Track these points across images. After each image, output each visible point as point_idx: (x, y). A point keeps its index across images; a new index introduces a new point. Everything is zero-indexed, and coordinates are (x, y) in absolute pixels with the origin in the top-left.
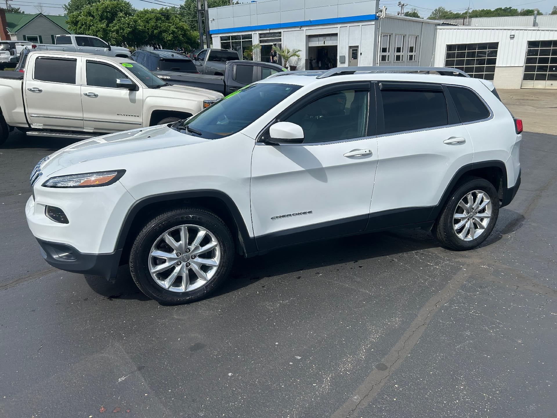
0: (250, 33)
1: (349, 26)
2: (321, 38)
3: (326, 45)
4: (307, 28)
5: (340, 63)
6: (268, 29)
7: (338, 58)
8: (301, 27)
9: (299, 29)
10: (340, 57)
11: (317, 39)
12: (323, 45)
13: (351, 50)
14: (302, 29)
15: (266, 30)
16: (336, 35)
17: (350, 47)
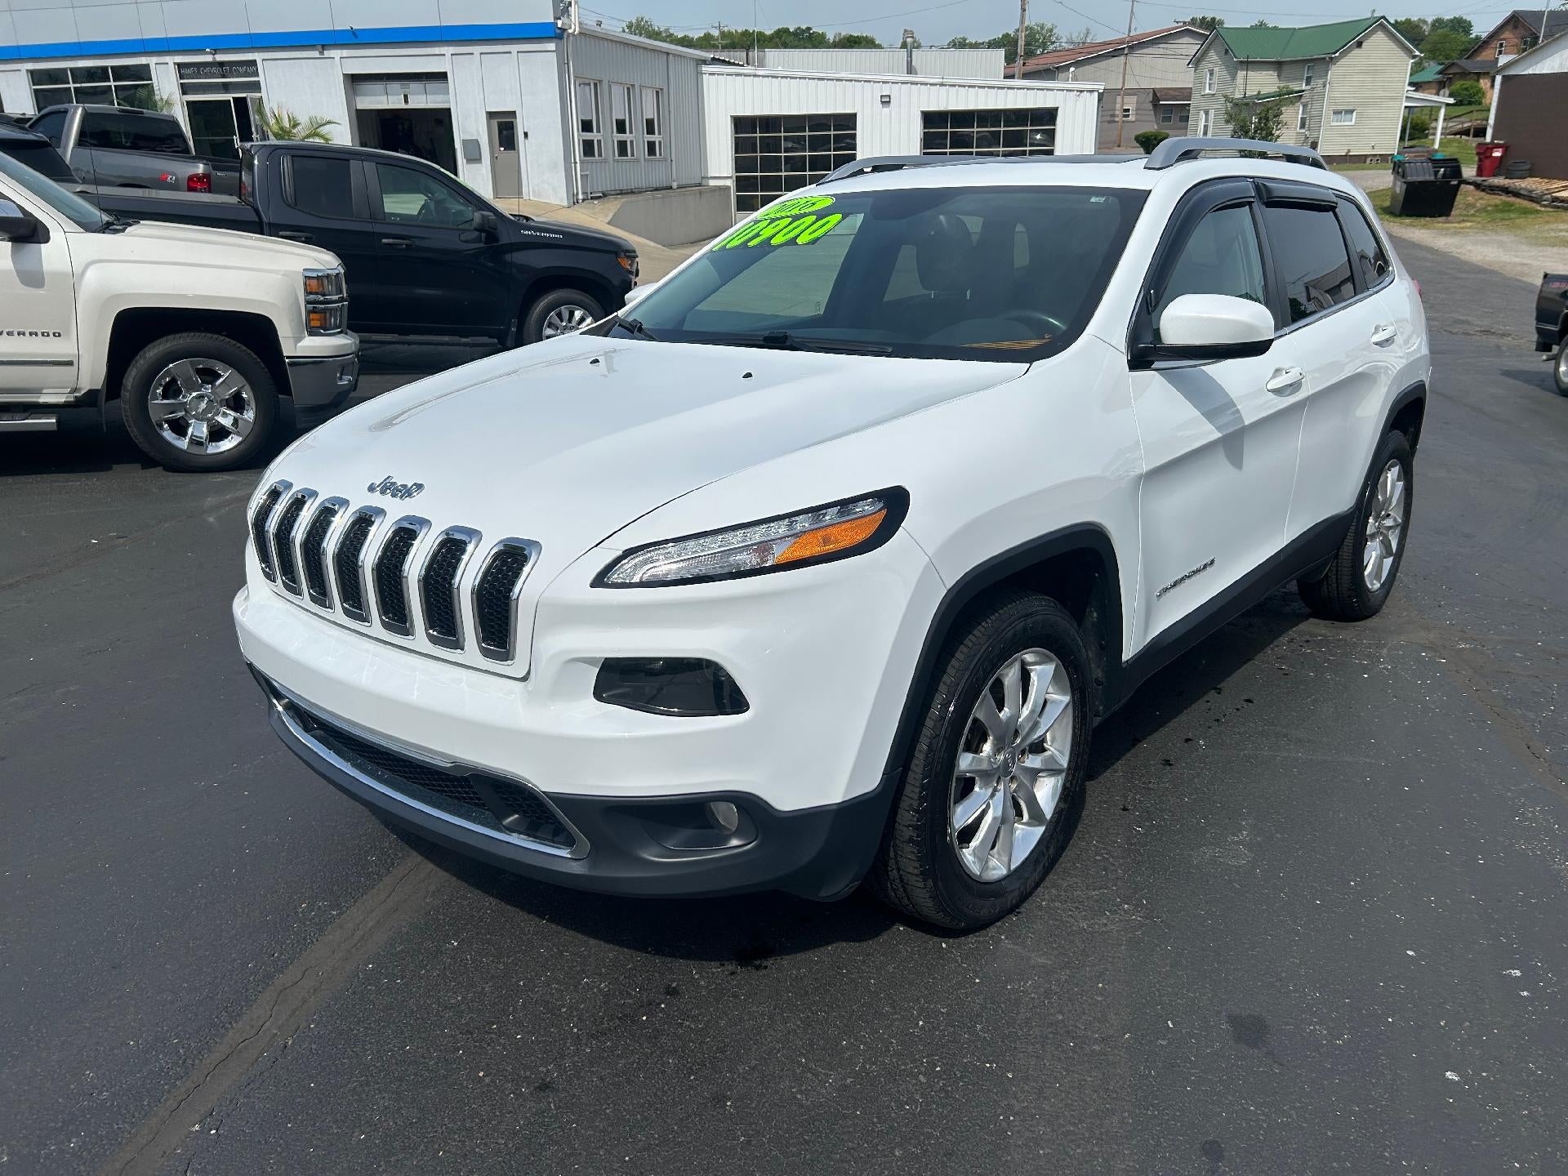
0: (143, 60)
1: (481, 54)
2: (395, 86)
3: (411, 106)
4: (345, 53)
5: (465, 161)
6: (207, 50)
7: (456, 147)
8: (324, 47)
9: (316, 54)
10: (465, 142)
11: (379, 87)
12: (403, 106)
13: (495, 123)
14: (327, 53)
15: (201, 51)
16: (442, 76)
17: (491, 115)
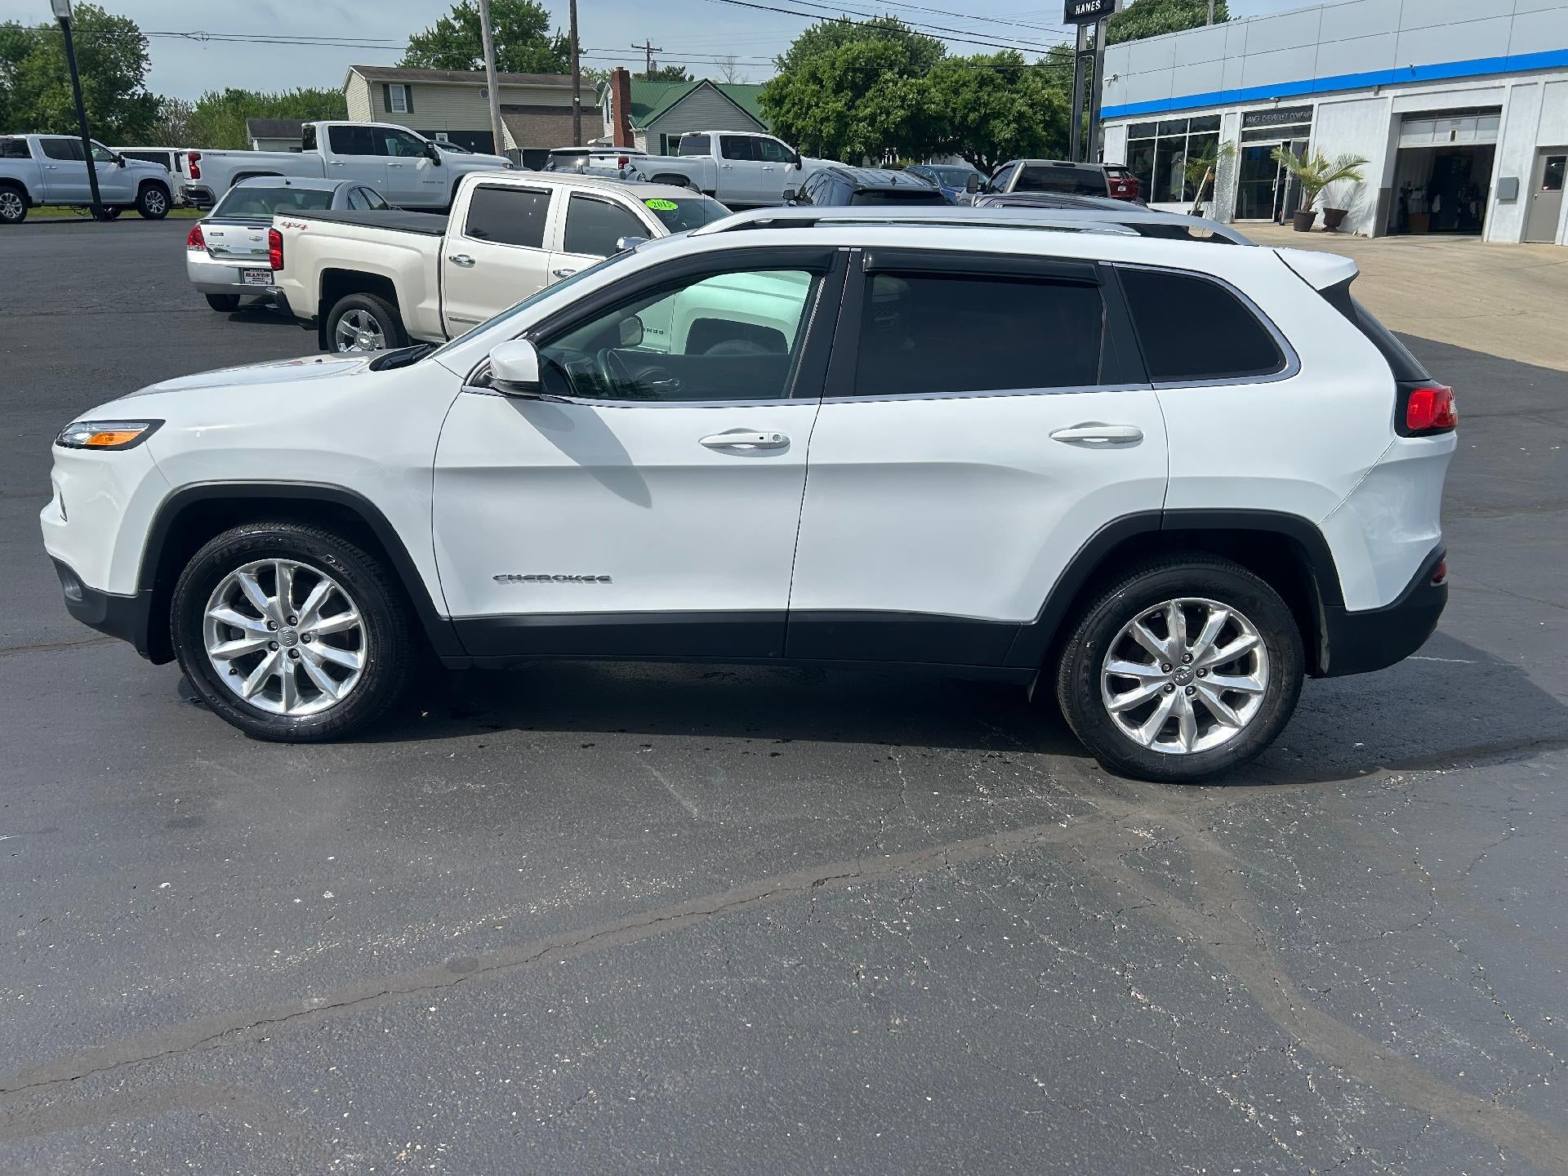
0: (1217, 112)
1: (1546, 83)
2: (1445, 123)
3: (1457, 143)
4: (1399, 92)
5: (1498, 200)
6: (1272, 99)
7: (1491, 186)
8: (1380, 87)
9: (1371, 95)
10: (1502, 181)
11: (1427, 124)
12: (1450, 144)
13: (1544, 159)
14: (1382, 94)
15: (1266, 100)
16: (1496, 110)
17: (1541, 150)
